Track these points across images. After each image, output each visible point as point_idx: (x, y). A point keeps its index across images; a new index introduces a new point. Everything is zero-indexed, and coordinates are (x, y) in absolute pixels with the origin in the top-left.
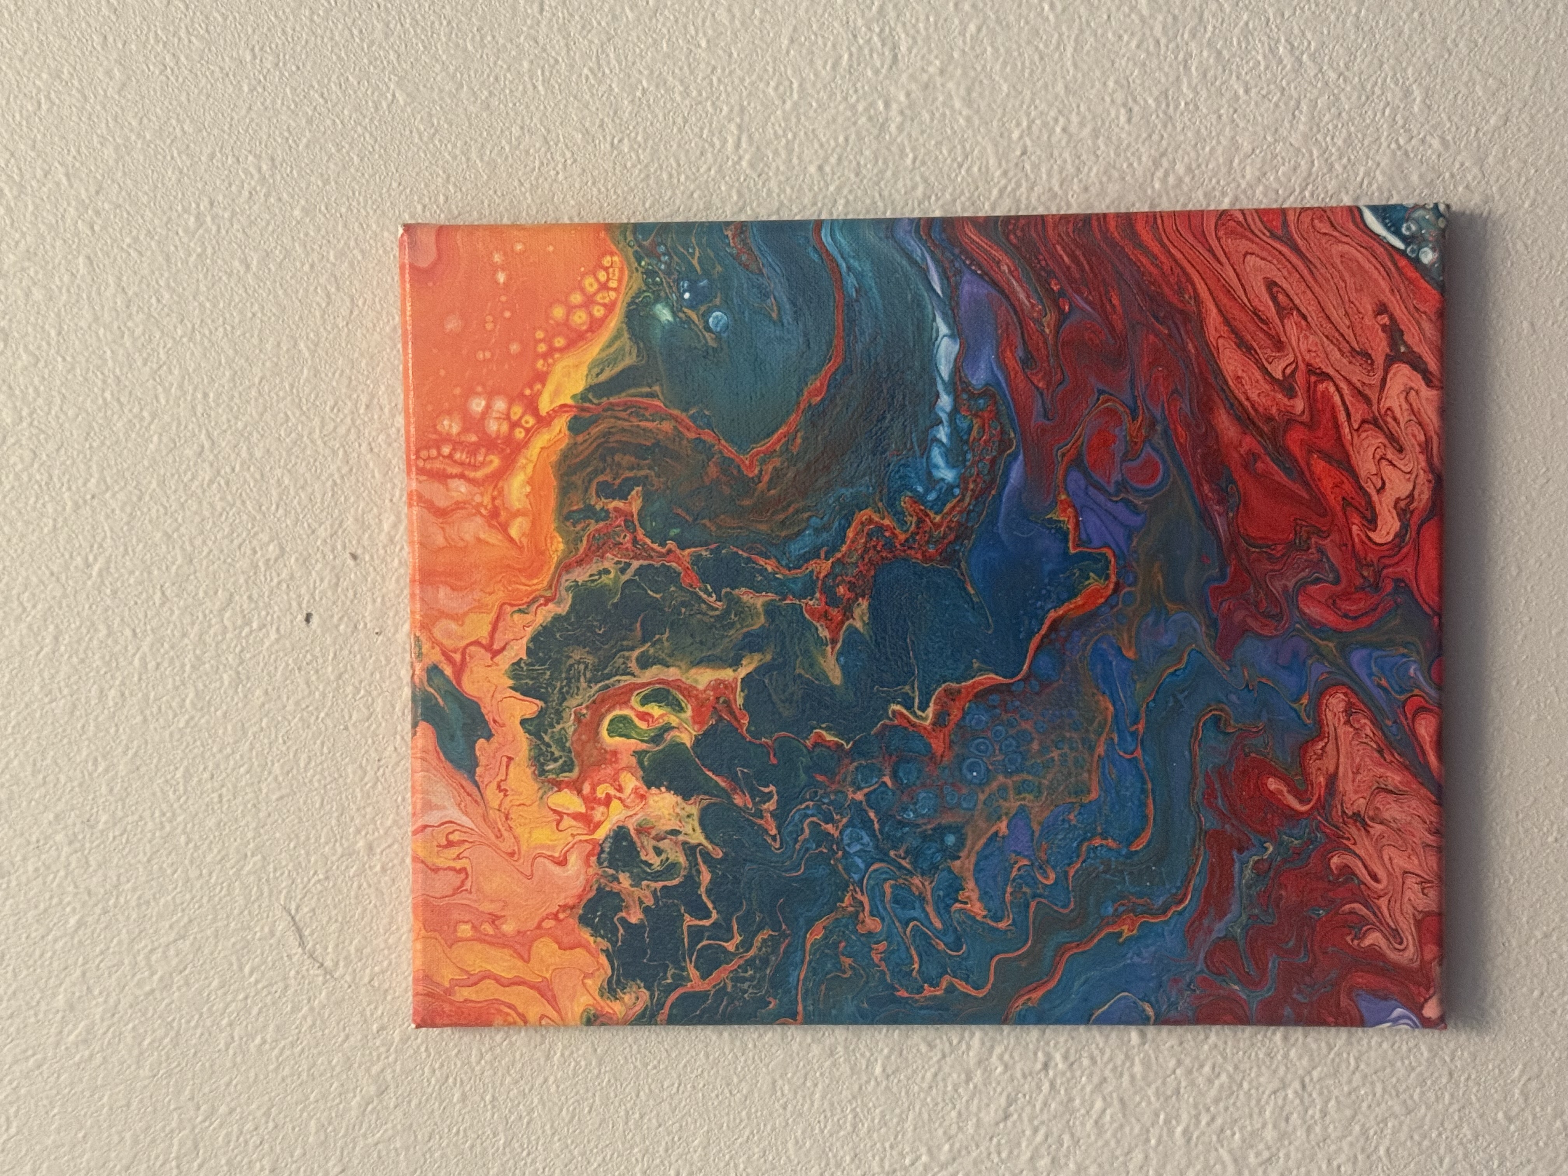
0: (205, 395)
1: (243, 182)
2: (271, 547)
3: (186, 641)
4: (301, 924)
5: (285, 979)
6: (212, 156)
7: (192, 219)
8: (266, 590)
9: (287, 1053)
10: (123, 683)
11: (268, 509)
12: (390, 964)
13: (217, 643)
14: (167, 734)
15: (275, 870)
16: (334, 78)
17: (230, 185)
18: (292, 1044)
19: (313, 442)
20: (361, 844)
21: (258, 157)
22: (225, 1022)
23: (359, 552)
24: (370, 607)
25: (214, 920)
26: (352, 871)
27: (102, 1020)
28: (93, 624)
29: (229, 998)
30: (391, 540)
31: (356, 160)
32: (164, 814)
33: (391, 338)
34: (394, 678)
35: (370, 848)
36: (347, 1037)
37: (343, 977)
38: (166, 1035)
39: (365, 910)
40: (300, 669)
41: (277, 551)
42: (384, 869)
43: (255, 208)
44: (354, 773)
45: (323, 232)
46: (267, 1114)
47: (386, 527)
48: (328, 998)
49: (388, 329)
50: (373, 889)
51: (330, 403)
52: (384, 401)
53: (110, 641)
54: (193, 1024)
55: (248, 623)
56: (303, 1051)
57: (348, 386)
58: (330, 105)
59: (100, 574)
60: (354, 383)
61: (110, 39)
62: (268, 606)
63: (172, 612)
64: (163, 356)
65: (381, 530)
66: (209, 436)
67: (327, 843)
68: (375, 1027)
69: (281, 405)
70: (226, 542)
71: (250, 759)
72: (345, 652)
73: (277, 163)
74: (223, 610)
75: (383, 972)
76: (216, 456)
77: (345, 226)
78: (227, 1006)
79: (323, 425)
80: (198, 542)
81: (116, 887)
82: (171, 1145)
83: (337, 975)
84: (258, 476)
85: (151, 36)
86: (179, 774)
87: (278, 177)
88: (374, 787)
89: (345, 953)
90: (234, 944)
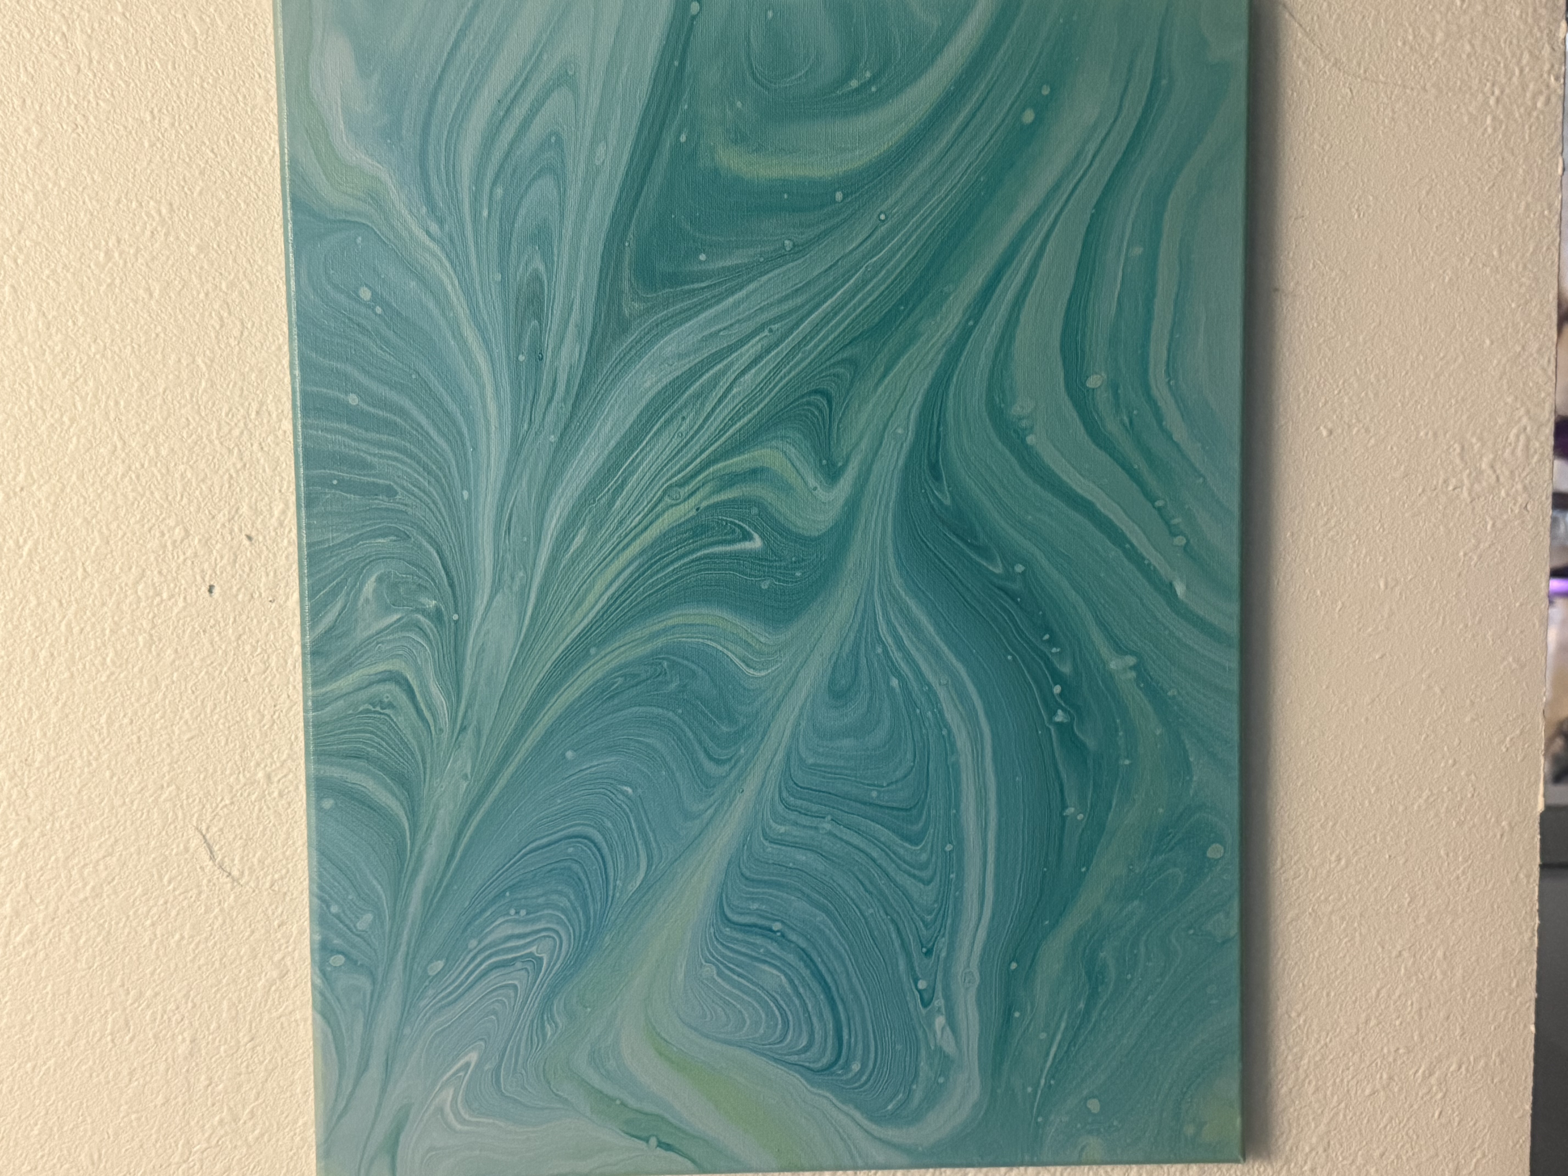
0: (117, 403)
1: (145, 223)
2: (177, 530)
3: (105, 609)
4: (211, 842)
5: (199, 886)
6: (118, 202)
7: (102, 255)
8: (174, 565)
9: (202, 946)
10: (52, 645)
11: (174, 498)
12: (288, 872)
13: (133, 611)
14: (91, 687)
15: (188, 798)
16: (223, 136)
17: (134, 225)
18: (207, 940)
19: (211, 442)
20: (260, 775)
21: (159, 203)
22: (148, 922)
23: (253, 534)
24: (264, 579)
25: (136, 840)
26: (253, 797)
27: (44, 924)
28: (25, 597)
29: (151, 903)
30: (281, 524)
31: (243, 205)
32: (90, 753)
33: (276, 356)
34: (286, 638)
35: (268, 777)
36: (253, 932)
37: (247, 883)
38: (99, 934)
39: (265, 829)
40: (204, 631)
41: (183, 534)
42: (281, 795)
43: (157, 245)
44: (253, 716)
45: (216, 265)
46: (187, 996)
47: (276, 513)
48: (236, 901)
49: (273, 348)
50: (272, 811)
51: (225, 409)
52: (272, 408)
53: (40, 611)
54: (121, 925)
55: (158, 594)
56: (215, 943)
57: (241, 396)
58: (219, 159)
59: (30, 554)
60: (245, 392)
61: (28, 102)
62: (175, 579)
63: (93, 586)
64: (79, 370)
65: (272, 516)
66: (121, 437)
67: (231, 775)
68: (276, 923)
69: (183, 411)
70: (137, 526)
71: (164, 707)
72: (244, 617)
73: (175, 207)
74: (136, 583)
75: (282, 878)
76: (127, 454)
77: (235, 260)
78: (149, 911)
79: (219, 428)
80: (113, 526)
81: (51, 814)
82: (106, 1023)
83: (242, 882)
84: (164, 471)
85: (64, 99)
86: (103, 720)
87: (177, 219)
88: (271, 728)
89: (249, 864)
90: (154, 859)
